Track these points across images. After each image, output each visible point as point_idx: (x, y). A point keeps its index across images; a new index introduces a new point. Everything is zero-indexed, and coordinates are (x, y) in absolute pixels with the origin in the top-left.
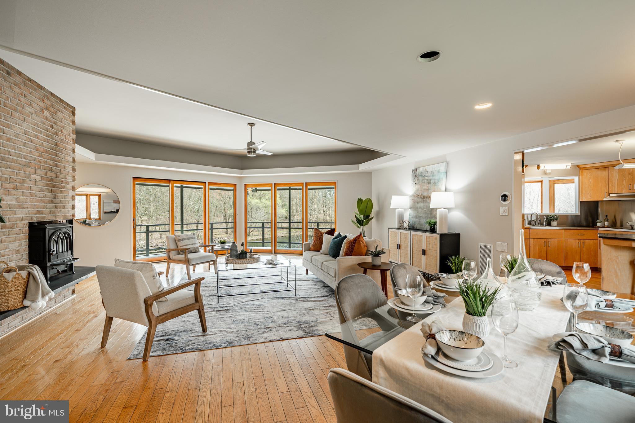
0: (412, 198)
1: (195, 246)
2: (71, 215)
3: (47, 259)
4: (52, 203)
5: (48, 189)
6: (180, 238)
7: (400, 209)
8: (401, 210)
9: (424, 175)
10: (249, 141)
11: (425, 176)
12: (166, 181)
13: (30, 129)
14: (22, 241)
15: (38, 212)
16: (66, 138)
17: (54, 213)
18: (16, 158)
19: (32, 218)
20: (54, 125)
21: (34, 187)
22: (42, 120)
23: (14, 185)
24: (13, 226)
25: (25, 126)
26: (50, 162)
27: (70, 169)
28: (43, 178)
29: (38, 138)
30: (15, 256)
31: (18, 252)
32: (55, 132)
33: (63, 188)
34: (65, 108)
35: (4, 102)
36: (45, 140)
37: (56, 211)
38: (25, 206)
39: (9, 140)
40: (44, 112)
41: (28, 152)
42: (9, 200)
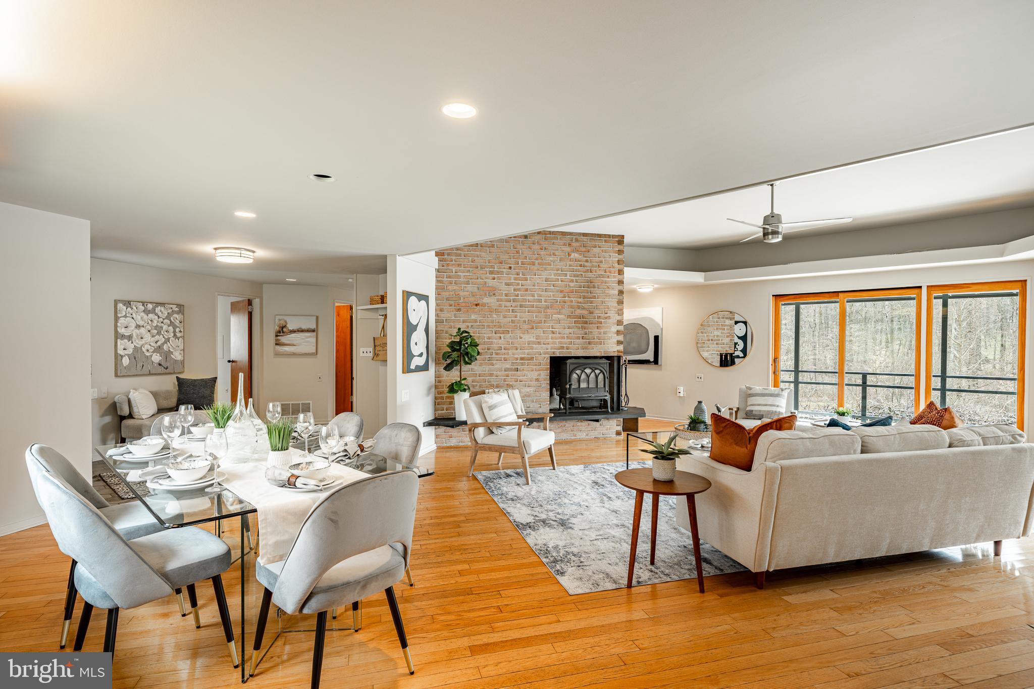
1: (769, 410)
2: (614, 351)
3: (568, 391)
4: (583, 339)
5: (577, 326)
13: (551, 276)
14: (541, 372)
15: (562, 348)
16: (605, 272)
17: (586, 348)
18: (535, 303)
19: (554, 353)
20: (586, 264)
21: (557, 326)
22: (568, 263)
23: (533, 325)
24: (532, 359)
25: (545, 275)
26: (580, 300)
27: (613, 303)
28: (569, 316)
29: (562, 281)
30: (534, 383)
31: (537, 380)
32: (588, 270)
33: (601, 323)
34: (606, 241)
35: (522, 261)
36: (572, 281)
37: (590, 346)
38: (545, 343)
39: (526, 290)
40: (570, 255)
41: (549, 296)
42: (527, 338)
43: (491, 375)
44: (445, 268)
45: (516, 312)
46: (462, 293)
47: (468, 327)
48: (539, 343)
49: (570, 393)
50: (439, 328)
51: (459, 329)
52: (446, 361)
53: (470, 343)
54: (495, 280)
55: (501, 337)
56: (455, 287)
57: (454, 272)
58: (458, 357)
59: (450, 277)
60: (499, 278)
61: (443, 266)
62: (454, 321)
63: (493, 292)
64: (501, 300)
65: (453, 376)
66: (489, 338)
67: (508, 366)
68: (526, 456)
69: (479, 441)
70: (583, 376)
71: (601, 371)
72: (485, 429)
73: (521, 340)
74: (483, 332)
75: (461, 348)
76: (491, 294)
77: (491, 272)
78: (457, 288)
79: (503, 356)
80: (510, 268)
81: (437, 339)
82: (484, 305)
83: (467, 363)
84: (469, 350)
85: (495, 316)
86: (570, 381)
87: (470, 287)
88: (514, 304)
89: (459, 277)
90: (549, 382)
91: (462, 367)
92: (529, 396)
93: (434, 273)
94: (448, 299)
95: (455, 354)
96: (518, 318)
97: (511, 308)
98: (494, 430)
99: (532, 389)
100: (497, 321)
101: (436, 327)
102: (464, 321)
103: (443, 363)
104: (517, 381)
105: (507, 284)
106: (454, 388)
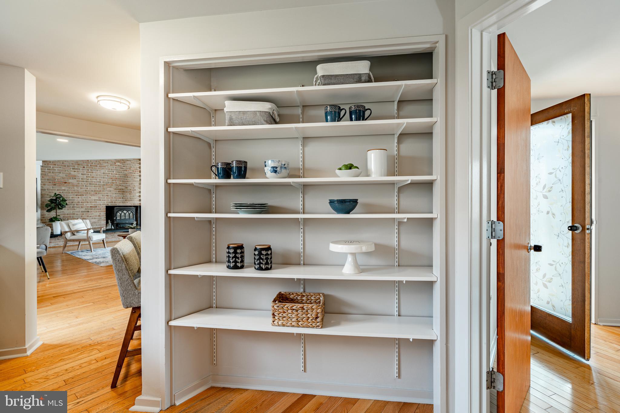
2: (137, 204)
4: (122, 198)
5: (119, 193)
13: (106, 172)
14: (101, 213)
15: (112, 202)
16: (133, 171)
17: (124, 202)
18: (97, 183)
19: (108, 204)
20: (123, 167)
21: (109, 193)
22: (115, 167)
23: (96, 193)
24: (96, 207)
25: (103, 171)
26: (121, 182)
27: (137, 184)
28: (115, 189)
29: (111, 174)
30: (98, 217)
31: (99, 216)
32: (125, 170)
33: (131, 192)
35: (90, 165)
36: (117, 174)
37: (126, 202)
38: (103, 200)
39: (93, 177)
41: (105, 180)
42: (93, 198)
43: (74, 214)
44: (47, 165)
45: (87, 186)
46: (56, 177)
47: (60, 192)
48: (100, 200)
49: (116, 221)
50: (43, 193)
51: (55, 193)
52: (48, 207)
53: (62, 200)
54: (76, 172)
55: (79, 198)
56: (52, 174)
57: (52, 167)
58: (55, 206)
59: (49, 170)
60: (78, 171)
61: (45, 164)
62: (52, 190)
63: (74, 177)
64: (79, 181)
65: (53, 214)
66: (72, 198)
67: (83, 210)
68: (91, 242)
69: (68, 238)
70: (123, 214)
71: (132, 212)
72: (71, 234)
73: (90, 199)
74: (69, 195)
75: (56, 202)
76: (74, 178)
77: (73, 169)
78: (54, 175)
79: (80, 206)
80: (84, 167)
81: (42, 198)
82: (69, 183)
83: (60, 209)
84: (61, 203)
85: (75, 188)
86: (116, 216)
87: (61, 175)
88: (86, 183)
89: (55, 170)
90: (105, 217)
91: (57, 211)
92: (95, 223)
93: (40, 168)
94: (48, 180)
95: (53, 205)
96: (89, 189)
97: (85, 185)
98: (76, 234)
99: (96, 220)
100: (77, 190)
101: (41, 192)
102: (58, 190)
103: (46, 209)
104: (88, 217)
105: (82, 174)
106: (52, 220)
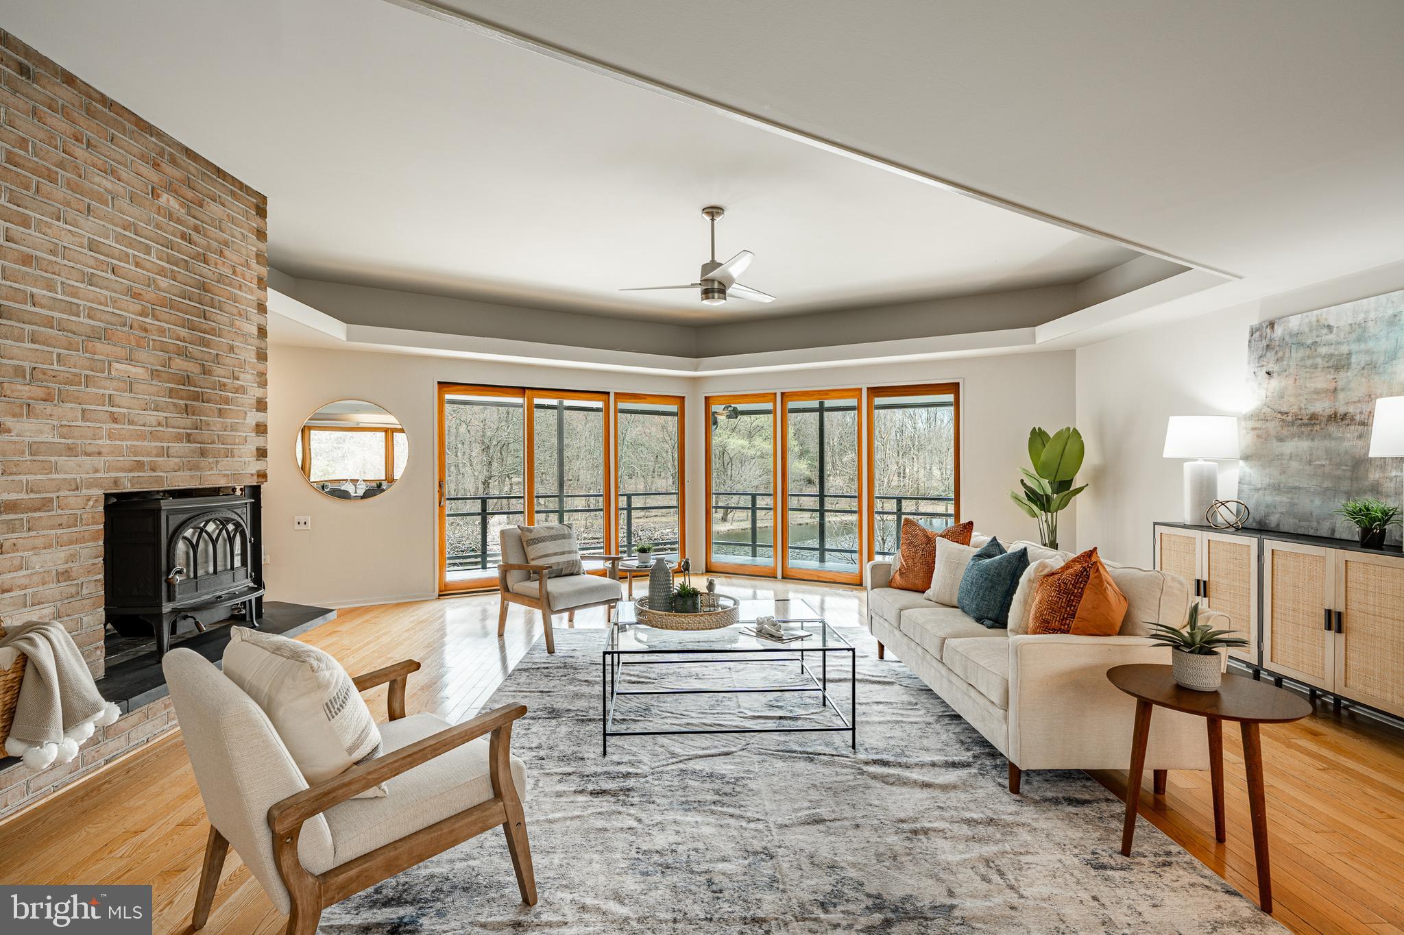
0: (1251, 424)
1: (569, 559)
2: (252, 475)
3: (164, 594)
4: (189, 441)
5: (175, 405)
6: (532, 536)
7: (1201, 462)
8: (1204, 463)
9: (1309, 342)
10: (708, 260)
11: (1315, 343)
12: (515, 390)
13: (108, 238)
15: (140, 466)
16: (234, 273)
19: (116, 482)
20: (195, 236)
21: (123, 398)
22: (153, 217)
23: (50, 389)
24: (45, 505)
25: (89, 227)
27: (246, 354)
28: (155, 374)
29: (137, 265)
32: (199, 254)
33: (226, 401)
34: (233, 194)
36: (162, 272)
37: (204, 462)
38: (90, 449)
40: (158, 196)
41: (103, 300)
48: (72, 451)
70: (203, 546)
71: (238, 525)
90: (101, 576)
